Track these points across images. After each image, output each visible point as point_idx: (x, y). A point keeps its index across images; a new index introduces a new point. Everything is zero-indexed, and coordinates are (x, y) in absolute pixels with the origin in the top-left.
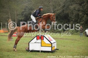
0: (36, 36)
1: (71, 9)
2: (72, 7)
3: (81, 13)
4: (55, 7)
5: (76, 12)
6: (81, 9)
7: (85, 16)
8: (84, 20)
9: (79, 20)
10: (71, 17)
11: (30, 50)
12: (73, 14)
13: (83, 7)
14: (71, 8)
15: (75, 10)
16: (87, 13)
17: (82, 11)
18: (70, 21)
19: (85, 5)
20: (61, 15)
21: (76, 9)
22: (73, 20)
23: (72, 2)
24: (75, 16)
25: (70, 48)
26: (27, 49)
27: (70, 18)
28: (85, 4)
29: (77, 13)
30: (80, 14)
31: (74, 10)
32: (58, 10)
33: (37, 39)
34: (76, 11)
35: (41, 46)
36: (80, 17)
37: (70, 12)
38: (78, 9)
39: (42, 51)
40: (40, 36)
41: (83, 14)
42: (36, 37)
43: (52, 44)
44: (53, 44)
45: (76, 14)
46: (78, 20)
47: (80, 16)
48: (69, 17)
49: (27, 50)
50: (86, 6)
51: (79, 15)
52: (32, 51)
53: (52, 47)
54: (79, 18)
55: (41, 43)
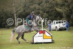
26: (32, 42)
33: (40, 34)
35: (43, 39)
40: (42, 31)
42: (39, 32)
43: (52, 36)
55: (43, 36)
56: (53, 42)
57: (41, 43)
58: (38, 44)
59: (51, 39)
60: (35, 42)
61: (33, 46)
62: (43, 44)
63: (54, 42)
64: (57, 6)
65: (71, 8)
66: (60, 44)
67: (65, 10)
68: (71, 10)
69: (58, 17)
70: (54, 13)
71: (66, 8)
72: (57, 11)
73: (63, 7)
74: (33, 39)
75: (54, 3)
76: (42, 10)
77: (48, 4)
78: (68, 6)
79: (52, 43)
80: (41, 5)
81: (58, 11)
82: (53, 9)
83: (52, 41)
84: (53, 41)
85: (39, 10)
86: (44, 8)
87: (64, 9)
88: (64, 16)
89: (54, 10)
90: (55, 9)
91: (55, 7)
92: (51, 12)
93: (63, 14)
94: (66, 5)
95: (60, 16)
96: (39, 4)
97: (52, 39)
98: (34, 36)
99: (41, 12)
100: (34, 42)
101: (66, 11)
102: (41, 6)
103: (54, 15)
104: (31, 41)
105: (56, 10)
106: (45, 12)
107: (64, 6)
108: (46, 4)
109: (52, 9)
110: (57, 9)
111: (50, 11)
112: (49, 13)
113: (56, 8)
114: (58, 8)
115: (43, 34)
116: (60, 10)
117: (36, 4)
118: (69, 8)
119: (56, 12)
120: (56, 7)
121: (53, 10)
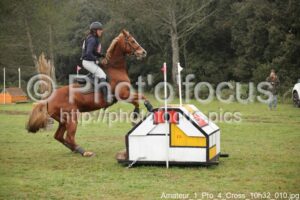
1: (238, 15)
2: (243, 7)
3: (273, 28)
4: (184, 10)
5: (256, 22)
6: (275, 12)
7: (289, 36)
8: (284, 50)
9: (267, 52)
10: (241, 43)
11: (131, 162)
12: (247, 31)
13: (278, 5)
14: (238, 11)
15: (253, 15)
16: (294, 25)
17: (279, 20)
18: (237, 56)
20: (204, 36)
21: (257, 14)
22: (248, 51)
24: (255, 38)
25: (260, 149)
27: (236, 43)
29: (259, 28)
31: (249, 17)
32: (192, 20)
33: (156, 123)
34: (257, 19)
35: (171, 146)
36: (272, 41)
37: (236, 23)
38: (263, 15)
39: (173, 164)
41: (280, 29)
42: (151, 115)
43: (207, 136)
44: (210, 137)
45: (256, 31)
46: (264, 50)
47: (273, 36)
48: (232, 43)
49: (120, 162)
51: (267, 33)
52: (139, 164)
53: (207, 147)
54: (265, 46)
55: (170, 135)
56: (209, 164)
57: (161, 164)
59: (204, 150)
60: (134, 157)
62: (166, 171)
63: (217, 164)
98: (130, 132)
100: (131, 159)
115: (166, 124)
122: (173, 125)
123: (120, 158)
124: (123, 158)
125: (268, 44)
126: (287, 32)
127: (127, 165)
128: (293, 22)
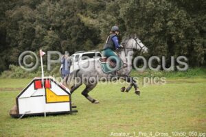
0: (34, 81)
1: (11, 19)
2: (14, 13)
5: (25, 24)
6: (38, 16)
7: (50, 32)
8: (47, 41)
9: (34, 44)
10: (14, 38)
11: (21, 115)
15: (23, 18)
16: (53, 24)
18: (10, 48)
19: (46, 6)
21: (26, 17)
22: (20, 43)
23: (10, 2)
24: (24, 34)
27: (10, 39)
28: (44, 4)
29: (27, 27)
30: (38, 27)
31: (19, 20)
33: (36, 88)
34: (26, 21)
35: (47, 103)
36: (38, 36)
37: (10, 24)
38: (30, 18)
39: (49, 114)
40: (43, 81)
41: (43, 27)
42: (33, 84)
43: (70, 94)
45: (25, 29)
46: (31, 42)
47: (39, 33)
48: (7, 38)
50: (48, 9)
51: (34, 30)
52: (26, 116)
54: (32, 39)
55: (46, 95)
56: (72, 111)
57: (41, 115)
58: (31, 119)
59: (68, 103)
60: (22, 111)
61: (17, 125)
62: (46, 118)
63: (77, 111)
64: (83, 11)
65: (121, 15)
66: (93, 117)
67: (107, 20)
68: (123, 22)
69: (88, 42)
70: (77, 30)
71: (109, 17)
72: (83, 24)
73: (102, 14)
74: (16, 106)
75: (75, 3)
76: (43, 22)
77: (58, 4)
78: (115, 10)
79: (71, 114)
80: (38, 7)
81: (86, 24)
82: (71, 19)
83: (71, 107)
84: (73, 109)
85: (32, 21)
86: (47, 18)
87: (103, 20)
88: (103, 38)
89: (76, 20)
90: (79, 20)
91: (79, 14)
92: (67, 27)
93: (100, 31)
94: (107, 8)
95: (92, 39)
96: (33, 7)
97: (70, 101)
98: (19, 96)
99: (38, 26)
100: (20, 113)
101: (108, 24)
102: (39, 10)
103: (75, 36)
104: (11, 111)
105: (80, 22)
106: (49, 27)
107: (104, 10)
108: (52, 5)
109: (68, 20)
110: (84, 19)
111: (64, 24)
112: (63, 31)
113: (82, 16)
114: (86, 16)
115: (44, 89)
116: (91, 21)
117: (23, 4)
118: (118, 14)
119: (81, 27)
120: (82, 13)
121: (73, 21)
122: (47, 89)
123: (13, 113)
124: (16, 113)
125: (34, 38)
126: (48, 29)
127: (18, 118)
128: (51, 22)
